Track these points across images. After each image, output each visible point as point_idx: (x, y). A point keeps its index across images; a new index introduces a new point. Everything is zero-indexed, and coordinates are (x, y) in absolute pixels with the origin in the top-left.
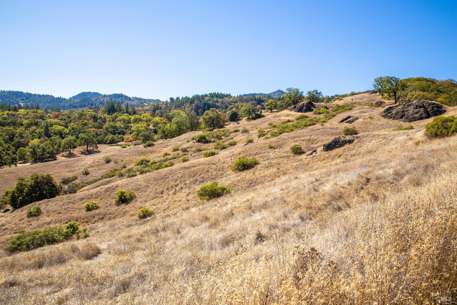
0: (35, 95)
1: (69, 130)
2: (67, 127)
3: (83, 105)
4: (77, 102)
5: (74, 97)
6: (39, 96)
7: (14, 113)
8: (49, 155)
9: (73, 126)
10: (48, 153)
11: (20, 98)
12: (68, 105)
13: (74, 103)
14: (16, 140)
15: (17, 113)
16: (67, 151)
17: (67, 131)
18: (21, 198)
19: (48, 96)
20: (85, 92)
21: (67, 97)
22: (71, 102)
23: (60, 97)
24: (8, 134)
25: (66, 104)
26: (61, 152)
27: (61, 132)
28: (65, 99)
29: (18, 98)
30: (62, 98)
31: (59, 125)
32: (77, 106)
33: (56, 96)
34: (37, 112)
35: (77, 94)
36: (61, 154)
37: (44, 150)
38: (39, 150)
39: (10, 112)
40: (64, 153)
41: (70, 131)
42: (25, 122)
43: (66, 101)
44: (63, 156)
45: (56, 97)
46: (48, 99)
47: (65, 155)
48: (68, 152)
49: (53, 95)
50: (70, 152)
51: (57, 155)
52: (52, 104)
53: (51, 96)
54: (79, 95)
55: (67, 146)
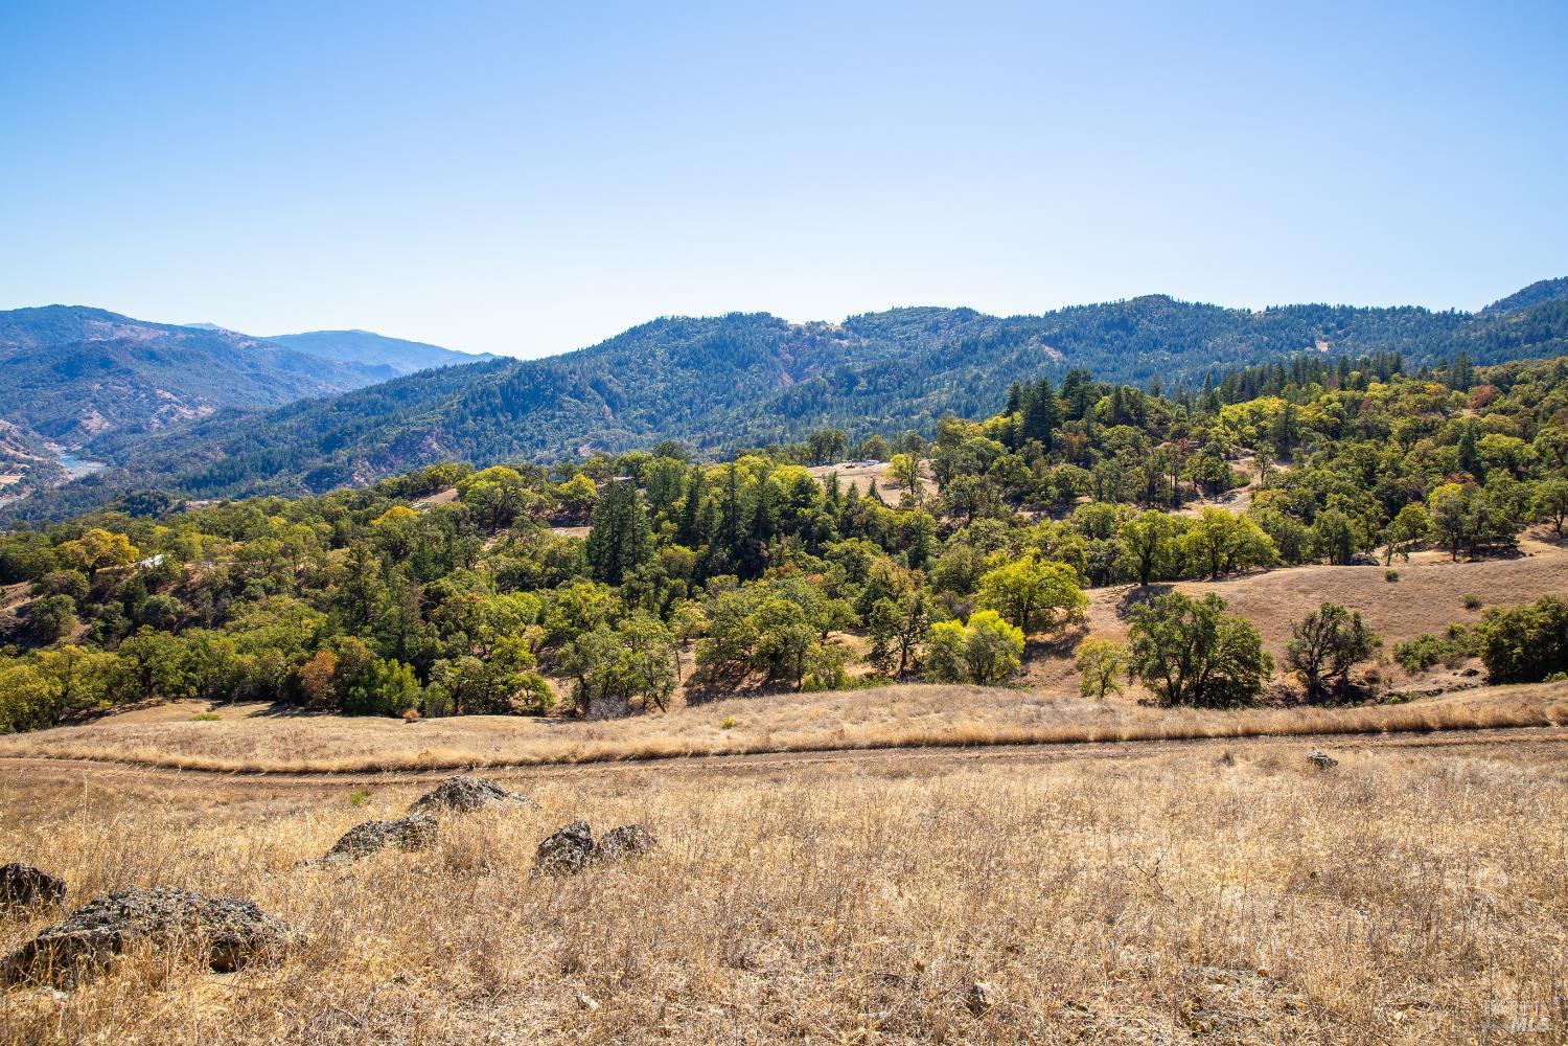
0: (1364, 311)
1: (1539, 450)
2: (1528, 439)
3: (1543, 331)
4: (1516, 324)
5: (1501, 305)
6: (1379, 313)
7: (1358, 394)
8: (1493, 533)
9: (1556, 438)
10: (1492, 527)
11: (1320, 326)
12: (1481, 338)
13: (1503, 329)
14: (1383, 481)
15: (1367, 395)
16: (1546, 522)
17: (1530, 450)
18: (1518, 650)
19: (1407, 310)
20: (1550, 278)
21: (1474, 308)
22: (1491, 326)
23: (1448, 309)
24: (1359, 462)
25: (1473, 334)
26: (1528, 524)
27: (1510, 457)
28: (1468, 317)
29: (1313, 325)
30: (1457, 312)
31: (1500, 430)
32: (1517, 339)
33: (1435, 308)
34: (1423, 390)
35: (1517, 291)
36: (1529, 530)
37: (1483, 517)
38: (1468, 518)
39: (1348, 394)
40: (1539, 529)
41: (1542, 453)
42: (1398, 425)
43: (1471, 322)
44: (1535, 539)
45: (1434, 311)
46: (1408, 320)
47: (1544, 535)
48: (1551, 526)
49: (1426, 307)
50: (1559, 526)
51: (1518, 532)
52: (1421, 337)
53: (1420, 309)
54: (1522, 293)
55: (1548, 506)
